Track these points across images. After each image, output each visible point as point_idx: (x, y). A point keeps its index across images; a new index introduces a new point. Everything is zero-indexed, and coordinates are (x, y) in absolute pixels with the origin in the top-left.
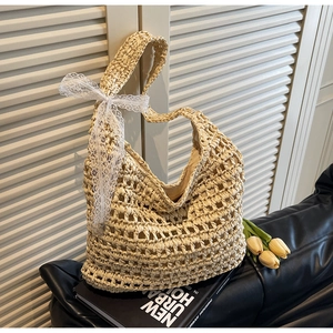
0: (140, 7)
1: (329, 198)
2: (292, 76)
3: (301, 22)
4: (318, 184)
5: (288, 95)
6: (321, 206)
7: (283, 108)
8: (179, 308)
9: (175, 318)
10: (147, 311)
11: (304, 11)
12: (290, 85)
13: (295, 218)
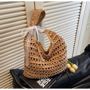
0: (34, 2)
1: (88, 53)
2: (78, 21)
3: (81, 6)
4: (85, 50)
5: (77, 26)
6: (85, 56)
7: (76, 29)
8: (47, 82)
9: (45, 85)
10: (38, 83)
11: (81, 3)
12: (78, 23)
13: (78, 59)
